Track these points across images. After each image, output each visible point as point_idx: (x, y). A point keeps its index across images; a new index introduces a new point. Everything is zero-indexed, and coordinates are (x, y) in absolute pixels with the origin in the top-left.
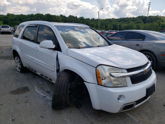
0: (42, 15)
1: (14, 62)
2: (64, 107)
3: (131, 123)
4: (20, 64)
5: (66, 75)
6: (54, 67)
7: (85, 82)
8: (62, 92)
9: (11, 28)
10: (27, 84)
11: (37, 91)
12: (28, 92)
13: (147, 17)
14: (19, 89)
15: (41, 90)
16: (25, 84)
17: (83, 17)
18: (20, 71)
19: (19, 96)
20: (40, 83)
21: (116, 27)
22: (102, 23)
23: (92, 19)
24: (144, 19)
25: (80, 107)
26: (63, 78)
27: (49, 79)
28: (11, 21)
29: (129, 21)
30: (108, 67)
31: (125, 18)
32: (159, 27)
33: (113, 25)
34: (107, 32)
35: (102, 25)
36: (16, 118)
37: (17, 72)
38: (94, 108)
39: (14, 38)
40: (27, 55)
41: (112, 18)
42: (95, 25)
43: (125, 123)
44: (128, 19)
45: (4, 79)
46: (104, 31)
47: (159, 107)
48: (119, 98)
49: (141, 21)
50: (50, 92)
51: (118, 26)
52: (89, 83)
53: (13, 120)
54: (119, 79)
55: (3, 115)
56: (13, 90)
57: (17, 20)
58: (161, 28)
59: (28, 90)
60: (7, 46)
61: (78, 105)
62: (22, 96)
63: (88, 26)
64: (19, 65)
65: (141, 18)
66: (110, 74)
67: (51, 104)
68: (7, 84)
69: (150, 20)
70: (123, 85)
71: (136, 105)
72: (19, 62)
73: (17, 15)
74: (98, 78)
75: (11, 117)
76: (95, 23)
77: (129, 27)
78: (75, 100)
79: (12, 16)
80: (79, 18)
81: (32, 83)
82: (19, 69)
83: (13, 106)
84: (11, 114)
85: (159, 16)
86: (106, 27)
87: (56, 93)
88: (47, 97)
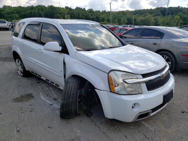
0: (44, 8)
1: (14, 65)
2: (73, 116)
3: (147, 132)
4: (22, 68)
5: (75, 81)
6: (61, 71)
7: (96, 89)
8: (71, 100)
9: (8, 23)
10: (31, 90)
11: (43, 99)
12: (32, 99)
13: (167, 8)
14: (22, 96)
15: (47, 96)
16: (28, 91)
17: (92, 9)
18: (22, 75)
19: (23, 104)
20: (46, 89)
21: (131, 21)
22: (114, 16)
23: (102, 11)
24: (163, 11)
25: (90, 116)
26: (71, 84)
27: (56, 84)
28: (8, 15)
29: (146, 14)
30: (122, 73)
31: (141, 10)
32: (180, 20)
33: (127, 18)
34: (120, 27)
35: (114, 18)
36: (22, 129)
37: (18, 76)
38: (107, 117)
39: (14, 37)
40: (30, 58)
41: (126, 10)
42: (107, 18)
43: (139, 132)
44: (145, 12)
45: (5, 84)
46: (117, 26)
47: (177, 114)
48: (133, 107)
49: (160, 13)
50: (57, 99)
51: (133, 19)
52: (100, 90)
53: (18, 131)
54: (133, 85)
55: (7, 126)
56: (16, 98)
57: (15, 13)
58: (183, 21)
59: (33, 97)
60: (5, 45)
61: (88, 114)
62: (26, 104)
63: (99, 24)
64: (20, 68)
65: (159, 10)
66: (123, 81)
67: (59, 113)
68: (8, 90)
69: (170, 12)
70: (138, 92)
71: (152, 113)
72: (21, 66)
73: (14, 8)
74: (110, 85)
75: (15, 128)
76: (107, 16)
77: (145, 21)
78: (85, 108)
79: (9, 9)
80: (87, 11)
81: (37, 89)
82: (21, 74)
83: (17, 116)
84: (16, 125)
85: (181, 7)
86: (119, 20)
87: (64, 101)
88: (54, 105)
